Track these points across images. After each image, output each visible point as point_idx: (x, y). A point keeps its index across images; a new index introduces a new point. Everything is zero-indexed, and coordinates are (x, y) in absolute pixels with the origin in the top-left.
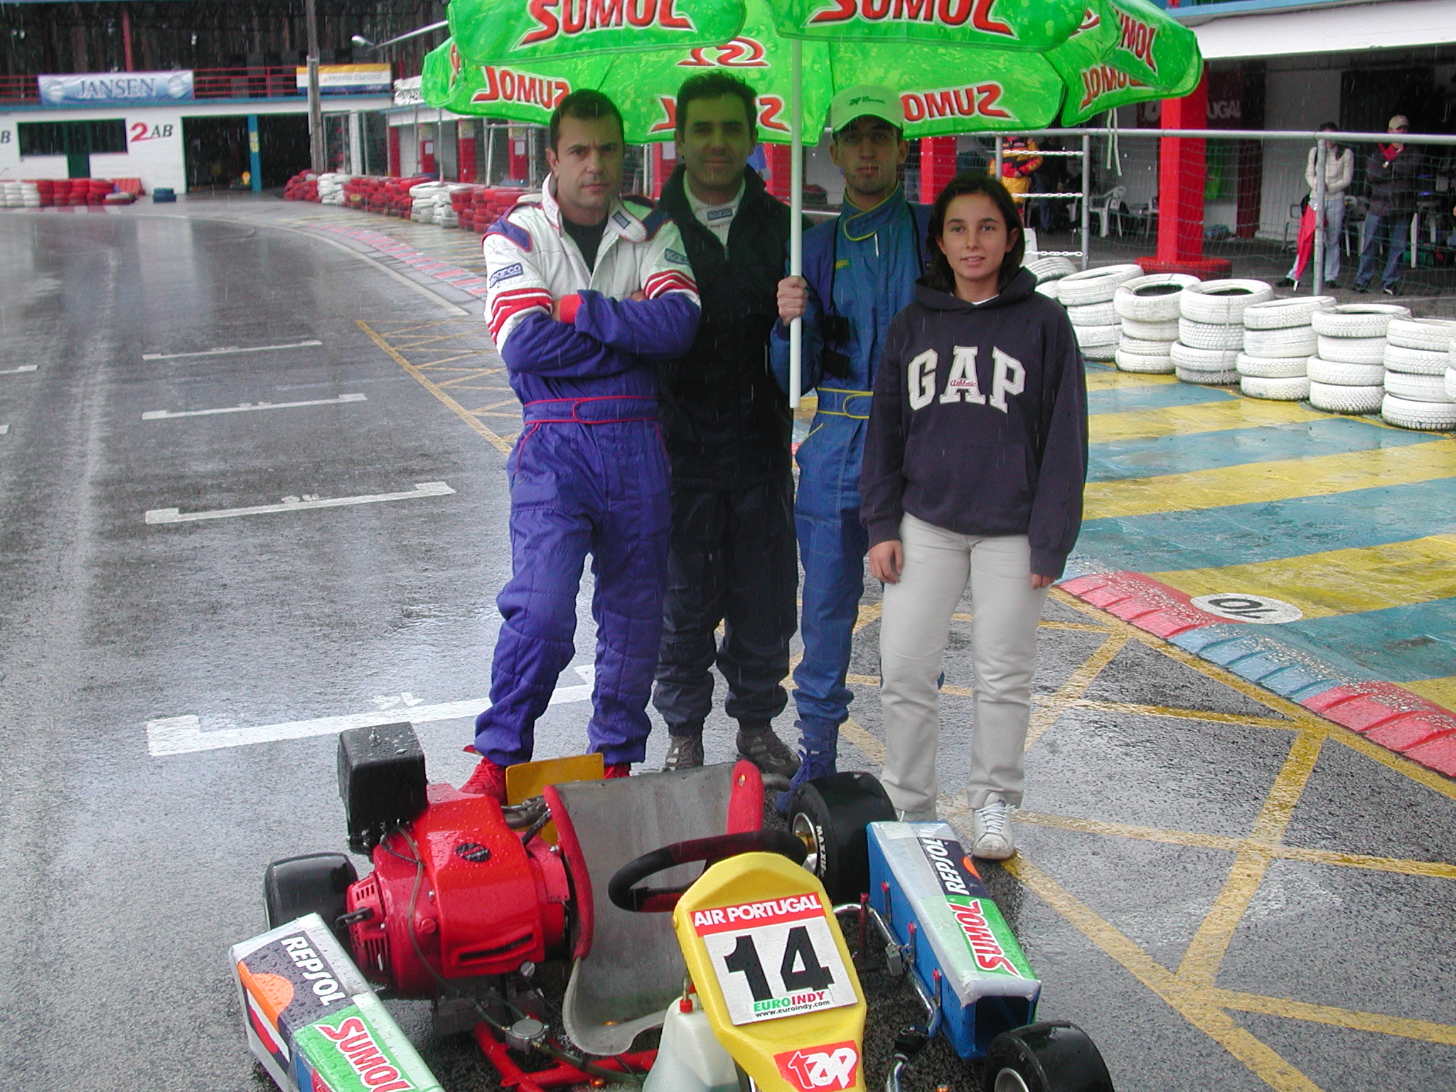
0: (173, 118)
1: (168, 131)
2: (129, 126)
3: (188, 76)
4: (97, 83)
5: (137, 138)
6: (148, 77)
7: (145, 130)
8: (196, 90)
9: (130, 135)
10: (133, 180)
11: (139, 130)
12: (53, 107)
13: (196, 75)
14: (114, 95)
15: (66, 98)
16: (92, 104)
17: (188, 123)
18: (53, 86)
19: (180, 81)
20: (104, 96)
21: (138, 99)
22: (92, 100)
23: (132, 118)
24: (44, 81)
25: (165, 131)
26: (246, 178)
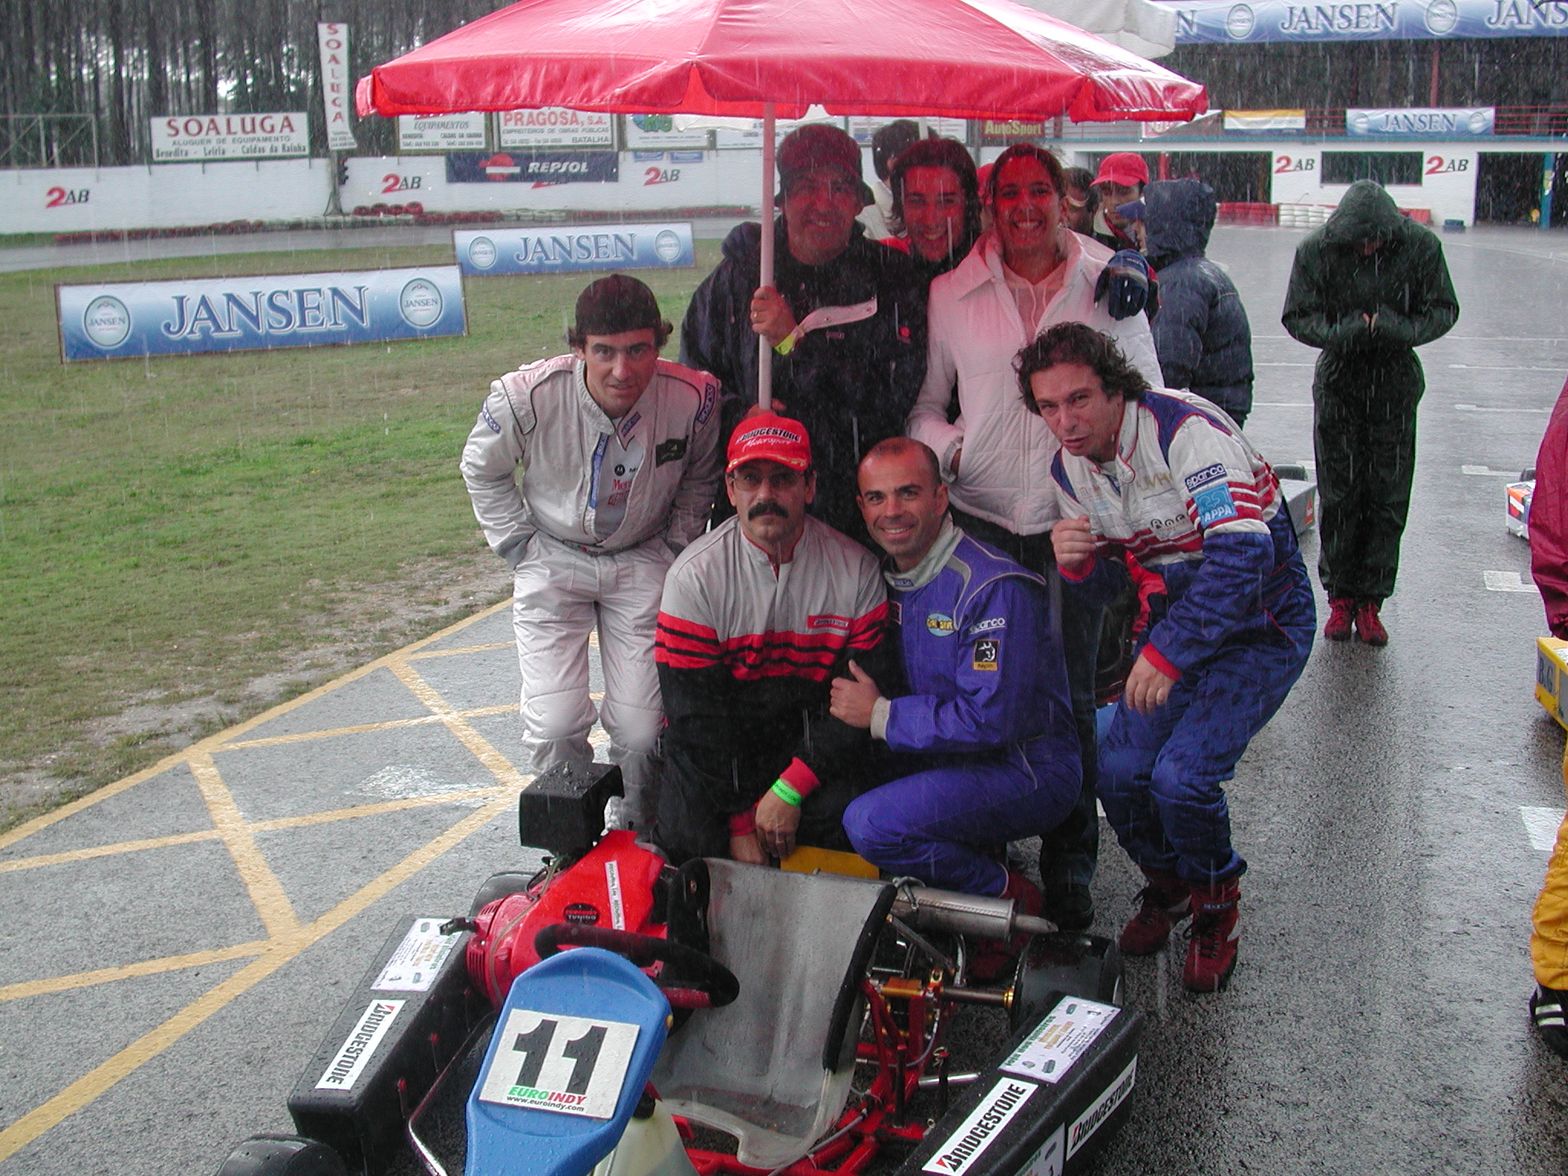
0: (1470, 154)
1: (1463, 165)
2: (1426, 159)
3: (1489, 113)
4: (1400, 117)
5: (1432, 171)
6: (1450, 113)
7: (1441, 162)
8: (1496, 126)
9: (1426, 167)
10: (1423, 211)
11: (1435, 163)
12: (1358, 138)
13: (1497, 112)
14: (1415, 129)
15: (1370, 131)
16: (1396, 137)
17: (1483, 159)
18: (1359, 118)
19: (1480, 117)
20: (1406, 130)
21: (1439, 133)
22: (1394, 133)
23: (1429, 152)
24: (1351, 114)
25: (1460, 165)
26: (1535, 215)
